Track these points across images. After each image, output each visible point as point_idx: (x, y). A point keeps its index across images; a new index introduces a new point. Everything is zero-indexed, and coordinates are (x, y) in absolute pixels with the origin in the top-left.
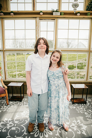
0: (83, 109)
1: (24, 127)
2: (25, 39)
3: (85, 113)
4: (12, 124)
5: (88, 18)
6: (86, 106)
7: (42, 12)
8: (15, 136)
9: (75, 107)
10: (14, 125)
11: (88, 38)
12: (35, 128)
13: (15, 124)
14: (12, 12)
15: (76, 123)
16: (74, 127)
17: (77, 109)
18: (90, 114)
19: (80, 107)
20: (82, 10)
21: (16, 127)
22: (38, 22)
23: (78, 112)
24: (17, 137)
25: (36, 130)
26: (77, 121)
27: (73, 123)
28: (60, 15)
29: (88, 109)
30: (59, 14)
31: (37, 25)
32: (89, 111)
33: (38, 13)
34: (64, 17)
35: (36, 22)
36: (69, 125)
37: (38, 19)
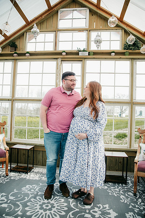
0: (119, 191)
1: (20, 205)
2: (42, 86)
3: (122, 196)
4: (5, 199)
5: (127, 58)
6: (126, 188)
7: (64, 52)
8: (4, 215)
9: (106, 187)
10: (7, 201)
11: (129, 85)
12: (36, 208)
13: (10, 199)
14: (28, 53)
15: (102, 207)
16: (96, 212)
17: (110, 190)
18: (129, 199)
19: (116, 188)
20: (119, 49)
21: (9, 203)
22: (59, 64)
23: (110, 194)
24: (6, 217)
25: (37, 210)
26: (104, 206)
27: (97, 207)
28: (89, 55)
29: (127, 191)
30: (87, 53)
31: (58, 68)
32: (129, 195)
33: (60, 54)
34: (94, 58)
35: (57, 64)
36: (89, 210)
37: (59, 60)
